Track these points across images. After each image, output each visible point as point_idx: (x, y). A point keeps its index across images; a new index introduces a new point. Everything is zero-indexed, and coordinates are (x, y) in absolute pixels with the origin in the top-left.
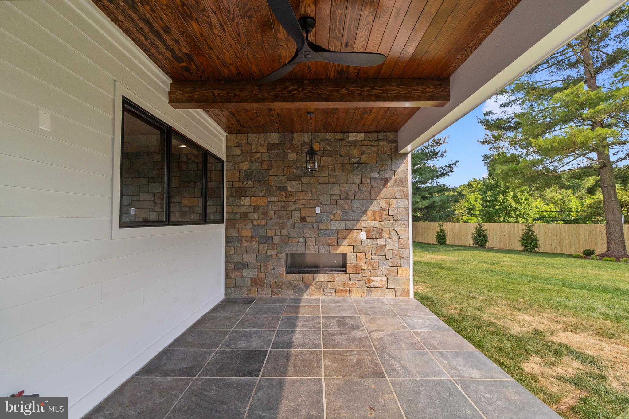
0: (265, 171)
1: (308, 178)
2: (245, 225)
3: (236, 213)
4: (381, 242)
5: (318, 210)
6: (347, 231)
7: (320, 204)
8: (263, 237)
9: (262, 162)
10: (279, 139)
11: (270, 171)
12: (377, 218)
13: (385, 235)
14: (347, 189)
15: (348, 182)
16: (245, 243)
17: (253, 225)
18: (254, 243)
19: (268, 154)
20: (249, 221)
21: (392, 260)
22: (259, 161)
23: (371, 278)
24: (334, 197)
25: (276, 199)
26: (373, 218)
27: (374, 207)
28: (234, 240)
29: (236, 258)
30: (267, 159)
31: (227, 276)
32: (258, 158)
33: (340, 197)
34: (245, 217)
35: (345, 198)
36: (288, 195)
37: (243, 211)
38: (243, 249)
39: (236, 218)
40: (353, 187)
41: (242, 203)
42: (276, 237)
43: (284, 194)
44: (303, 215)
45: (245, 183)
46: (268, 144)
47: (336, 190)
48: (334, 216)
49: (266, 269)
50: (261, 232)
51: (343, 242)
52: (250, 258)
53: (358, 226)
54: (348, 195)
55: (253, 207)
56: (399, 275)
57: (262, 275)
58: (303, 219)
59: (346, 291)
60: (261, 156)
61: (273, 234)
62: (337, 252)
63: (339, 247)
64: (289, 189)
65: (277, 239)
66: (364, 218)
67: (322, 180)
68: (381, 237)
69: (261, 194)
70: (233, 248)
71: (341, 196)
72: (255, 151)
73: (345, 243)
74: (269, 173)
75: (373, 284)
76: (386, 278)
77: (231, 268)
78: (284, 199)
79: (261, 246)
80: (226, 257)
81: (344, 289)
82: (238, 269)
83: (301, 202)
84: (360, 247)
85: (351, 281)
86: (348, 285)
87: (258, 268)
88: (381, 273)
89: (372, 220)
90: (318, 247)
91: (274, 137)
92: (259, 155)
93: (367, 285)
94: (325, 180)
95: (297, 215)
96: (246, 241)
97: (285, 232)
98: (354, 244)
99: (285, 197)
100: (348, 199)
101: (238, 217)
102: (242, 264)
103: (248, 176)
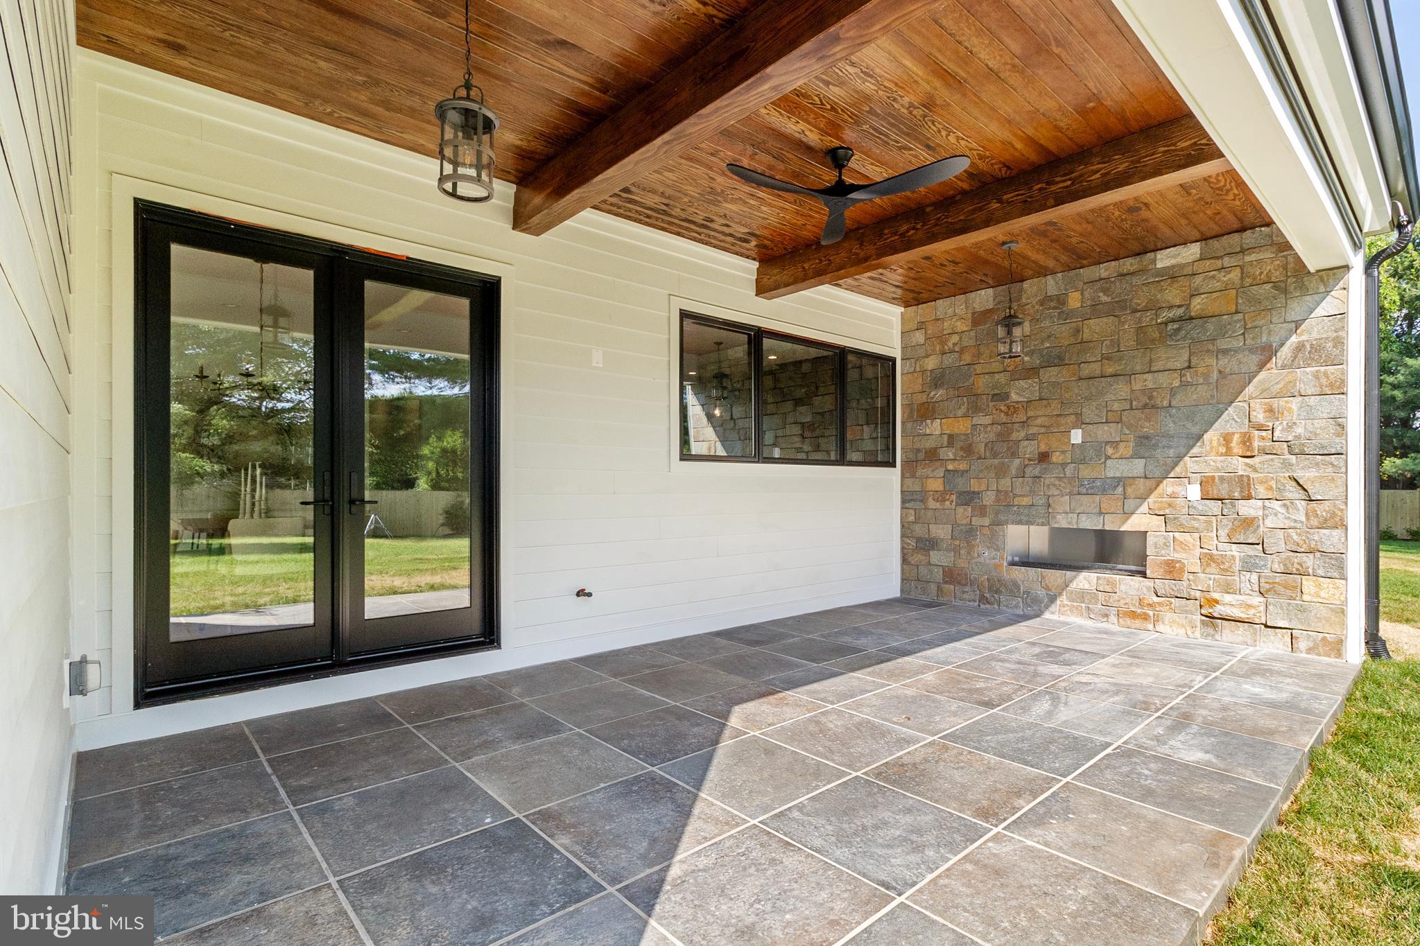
0: (966, 367)
1: (1053, 371)
2: (933, 471)
3: (918, 450)
4: (1247, 509)
5: (1077, 436)
6: (1148, 481)
7: (1080, 423)
8: (965, 492)
9: (962, 351)
10: (994, 300)
11: (976, 366)
12: (1237, 449)
13: (1261, 491)
14: (1151, 385)
15: (1152, 369)
16: (932, 504)
17: (947, 471)
18: (947, 503)
19: (972, 333)
20: (938, 463)
21: (1283, 556)
22: (957, 349)
23: (1216, 596)
24: (1116, 406)
25: (987, 420)
26: (1223, 450)
27: (1231, 421)
28: (915, 497)
29: (919, 530)
30: (972, 343)
31: (904, 560)
32: (955, 344)
33: (1131, 404)
34: (932, 455)
35: (1145, 406)
36: (1012, 409)
37: (929, 444)
38: (930, 514)
39: (919, 458)
40: (1163, 379)
41: (928, 432)
42: (988, 493)
43: (1003, 408)
44: (1043, 448)
45: (933, 393)
46: (973, 314)
47: (1121, 390)
48: (1116, 448)
49: (969, 553)
50: (961, 484)
51: (1137, 508)
52: (941, 531)
53: (1178, 469)
54: (1151, 398)
55: (946, 437)
56: (1305, 597)
57: (962, 563)
58: (1044, 457)
59: (1145, 617)
60: (961, 338)
61: (983, 487)
62: (1122, 529)
63: (1127, 519)
64: (1014, 397)
65: (989, 499)
66: (1195, 451)
67: (1086, 370)
68: (1249, 498)
69: (960, 413)
70: (912, 512)
71: (1134, 403)
72: (950, 331)
73: (1144, 508)
74: (975, 370)
75: (1218, 610)
76: (1262, 599)
77: (911, 547)
78: (1004, 418)
79: (960, 510)
80: (903, 526)
81: (1139, 611)
82: (921, 548)
83: (1039, 421)
84: (1184, 519)
85: (1158, 596)
86: (1150, 605)
87: (956, 550)
88: (1246, 587)
89: (1222, 455)
90: (1075, 515)
91: (984, 298)
92: (955, 338)
93: (1203, 612)
94: (1096, 368)
95: (1029, 449)
96: (934, 500)
97: (1005, 483)
98: (1167, 511)
99: (1007, 414)
100: (1153, 407)
101: (921, 456)
102: (927, 540)
103: (938, 380)
